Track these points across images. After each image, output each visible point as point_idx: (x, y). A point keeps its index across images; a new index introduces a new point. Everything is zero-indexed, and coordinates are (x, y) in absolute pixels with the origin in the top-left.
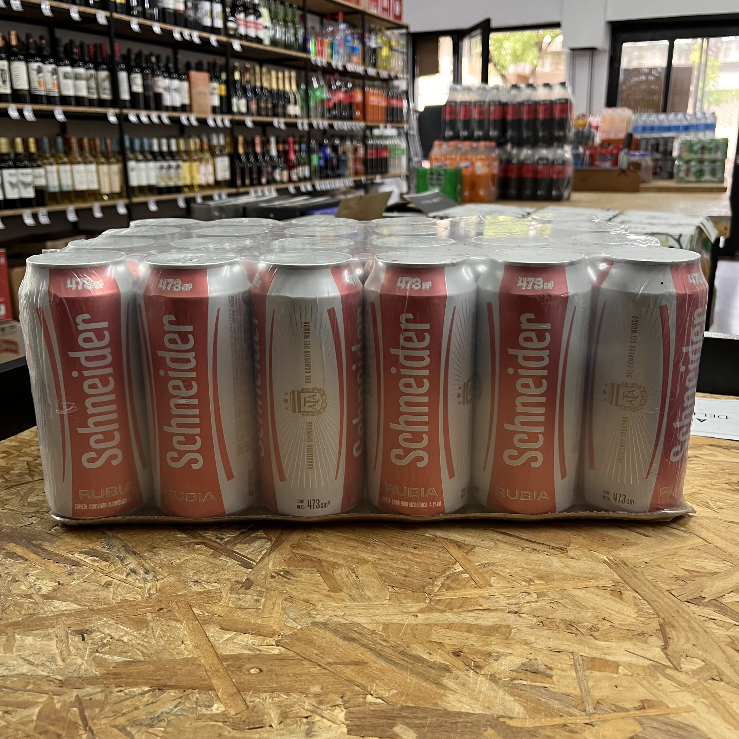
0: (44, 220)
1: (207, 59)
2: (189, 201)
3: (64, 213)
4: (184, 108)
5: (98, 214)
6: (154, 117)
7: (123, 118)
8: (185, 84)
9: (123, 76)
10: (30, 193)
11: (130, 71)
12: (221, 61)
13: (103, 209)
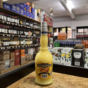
0: (10, 48)
1: (30, 30)
2: (28, 46)
3: (12, 47)
4: (28, 35)
5: (16, 47)
6: (24, 36)
7: (20, 36)
8: (28, 33)
9: (21, 32)
10: (8, 45)
11: (21, 31)
12: (32, 30)
13: (17, 47)
